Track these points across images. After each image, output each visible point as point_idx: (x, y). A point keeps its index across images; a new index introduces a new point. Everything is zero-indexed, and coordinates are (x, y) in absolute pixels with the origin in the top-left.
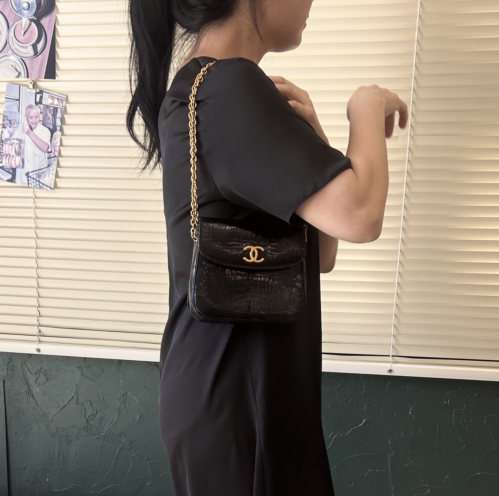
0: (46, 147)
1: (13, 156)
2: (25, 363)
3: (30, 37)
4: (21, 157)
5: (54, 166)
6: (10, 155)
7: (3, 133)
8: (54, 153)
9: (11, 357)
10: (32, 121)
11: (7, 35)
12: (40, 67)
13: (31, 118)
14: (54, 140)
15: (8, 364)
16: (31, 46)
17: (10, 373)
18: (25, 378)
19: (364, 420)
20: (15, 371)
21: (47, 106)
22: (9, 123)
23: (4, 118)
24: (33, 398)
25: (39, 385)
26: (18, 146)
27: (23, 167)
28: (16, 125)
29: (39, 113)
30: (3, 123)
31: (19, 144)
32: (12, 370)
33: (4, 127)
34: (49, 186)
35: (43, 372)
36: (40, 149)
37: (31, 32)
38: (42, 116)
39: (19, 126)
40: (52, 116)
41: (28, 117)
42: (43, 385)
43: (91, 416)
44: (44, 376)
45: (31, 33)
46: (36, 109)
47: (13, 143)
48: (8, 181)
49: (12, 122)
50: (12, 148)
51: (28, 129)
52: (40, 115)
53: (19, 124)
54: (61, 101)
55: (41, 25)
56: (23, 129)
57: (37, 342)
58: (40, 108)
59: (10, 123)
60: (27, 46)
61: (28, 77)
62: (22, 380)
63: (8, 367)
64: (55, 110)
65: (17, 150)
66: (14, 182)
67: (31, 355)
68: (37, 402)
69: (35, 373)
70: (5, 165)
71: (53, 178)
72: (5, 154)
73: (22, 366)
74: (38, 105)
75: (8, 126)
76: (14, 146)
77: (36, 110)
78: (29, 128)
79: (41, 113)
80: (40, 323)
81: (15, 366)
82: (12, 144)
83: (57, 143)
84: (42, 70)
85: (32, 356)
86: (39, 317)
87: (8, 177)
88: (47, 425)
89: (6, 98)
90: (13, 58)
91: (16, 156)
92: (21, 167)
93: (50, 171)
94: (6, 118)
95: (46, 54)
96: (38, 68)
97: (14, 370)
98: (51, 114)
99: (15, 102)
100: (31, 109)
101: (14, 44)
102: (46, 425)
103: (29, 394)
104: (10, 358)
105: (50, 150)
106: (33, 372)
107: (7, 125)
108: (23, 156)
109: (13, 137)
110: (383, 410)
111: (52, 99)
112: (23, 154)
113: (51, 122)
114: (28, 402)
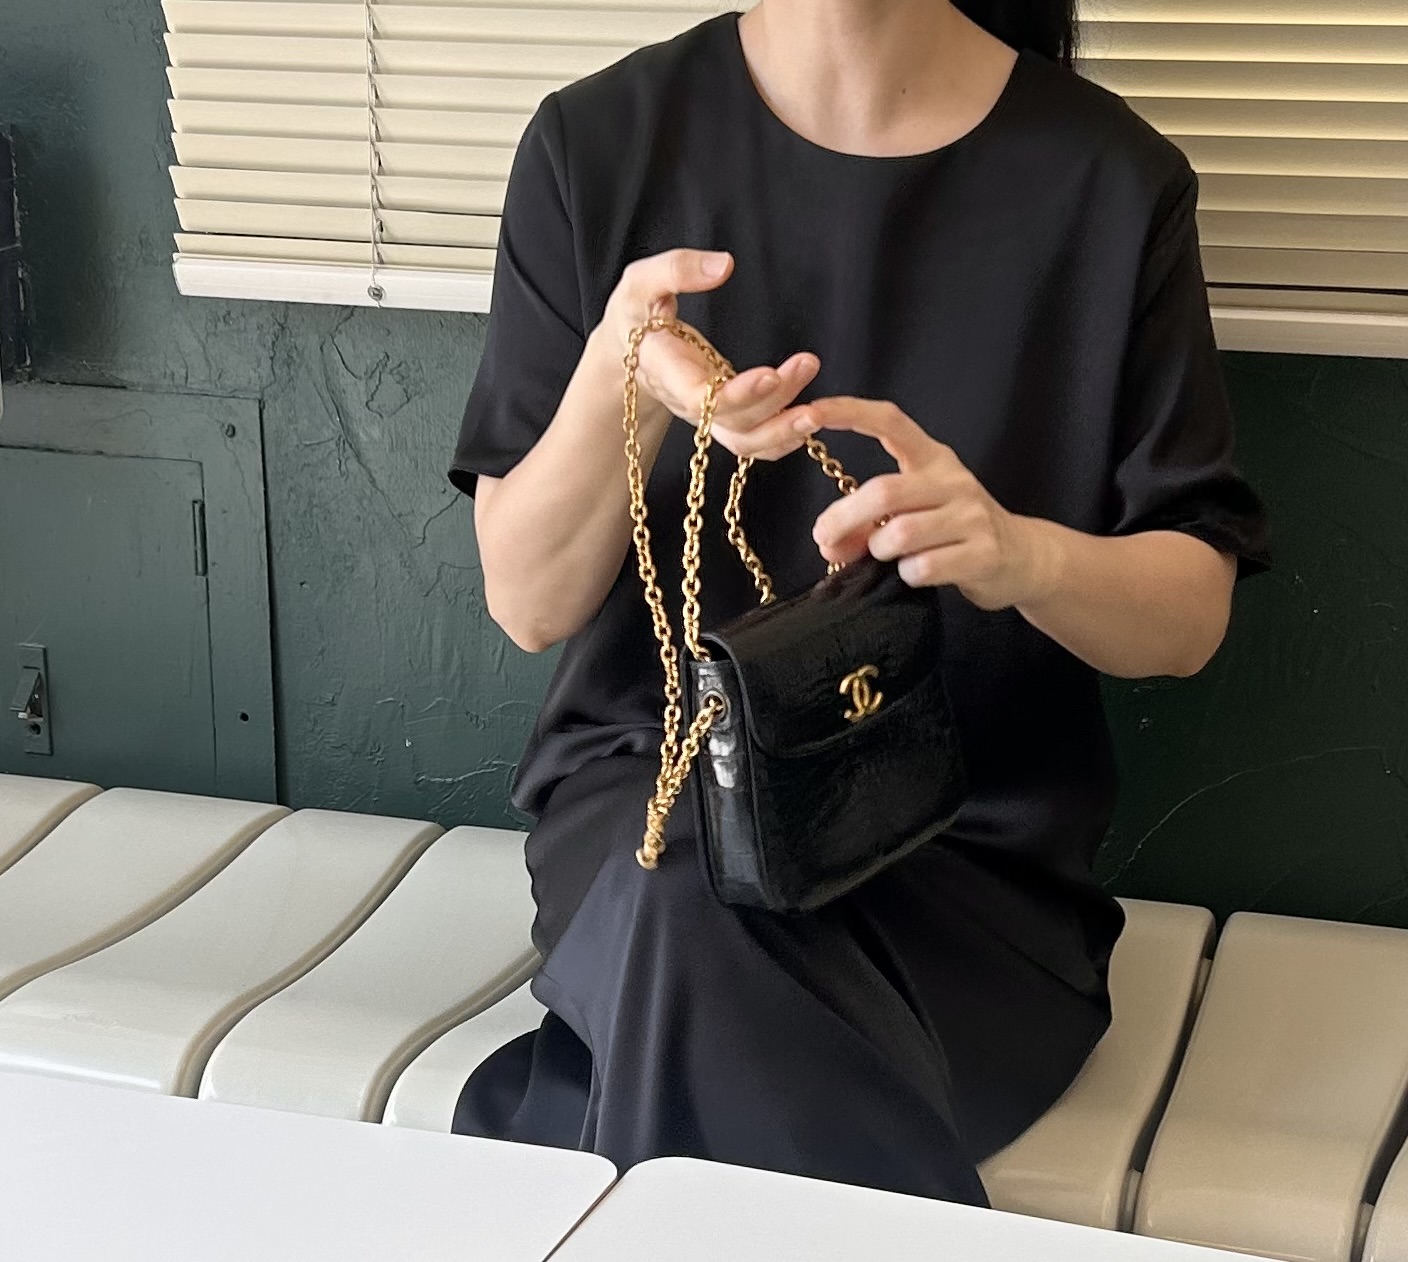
2: (333, 338)
9: (286, 318)
15: (273, 343)
17: (282, 373)
18: (334, 394)
20: (300, 366)
24: (360, 463)
25: (381, 416)
32: (288, 362)
35: (392, 370)
42: (394, 413)
44: (398, 382)
57: (371, 266)
62: (321, 397)
63: (275, 355)
67: (350, 311)
68: (371, 476)
69: (366, 374)
73: (321, 349)
80: (381, 199)
81: (300, 349)
85: (355, 314)
86: (377, 177)
88: (406, 556)
97: (295, 362)
102: (401, 555)
103: (347, 446)
104: (282, 321)
106: (360, 370)
114: (342, 475)
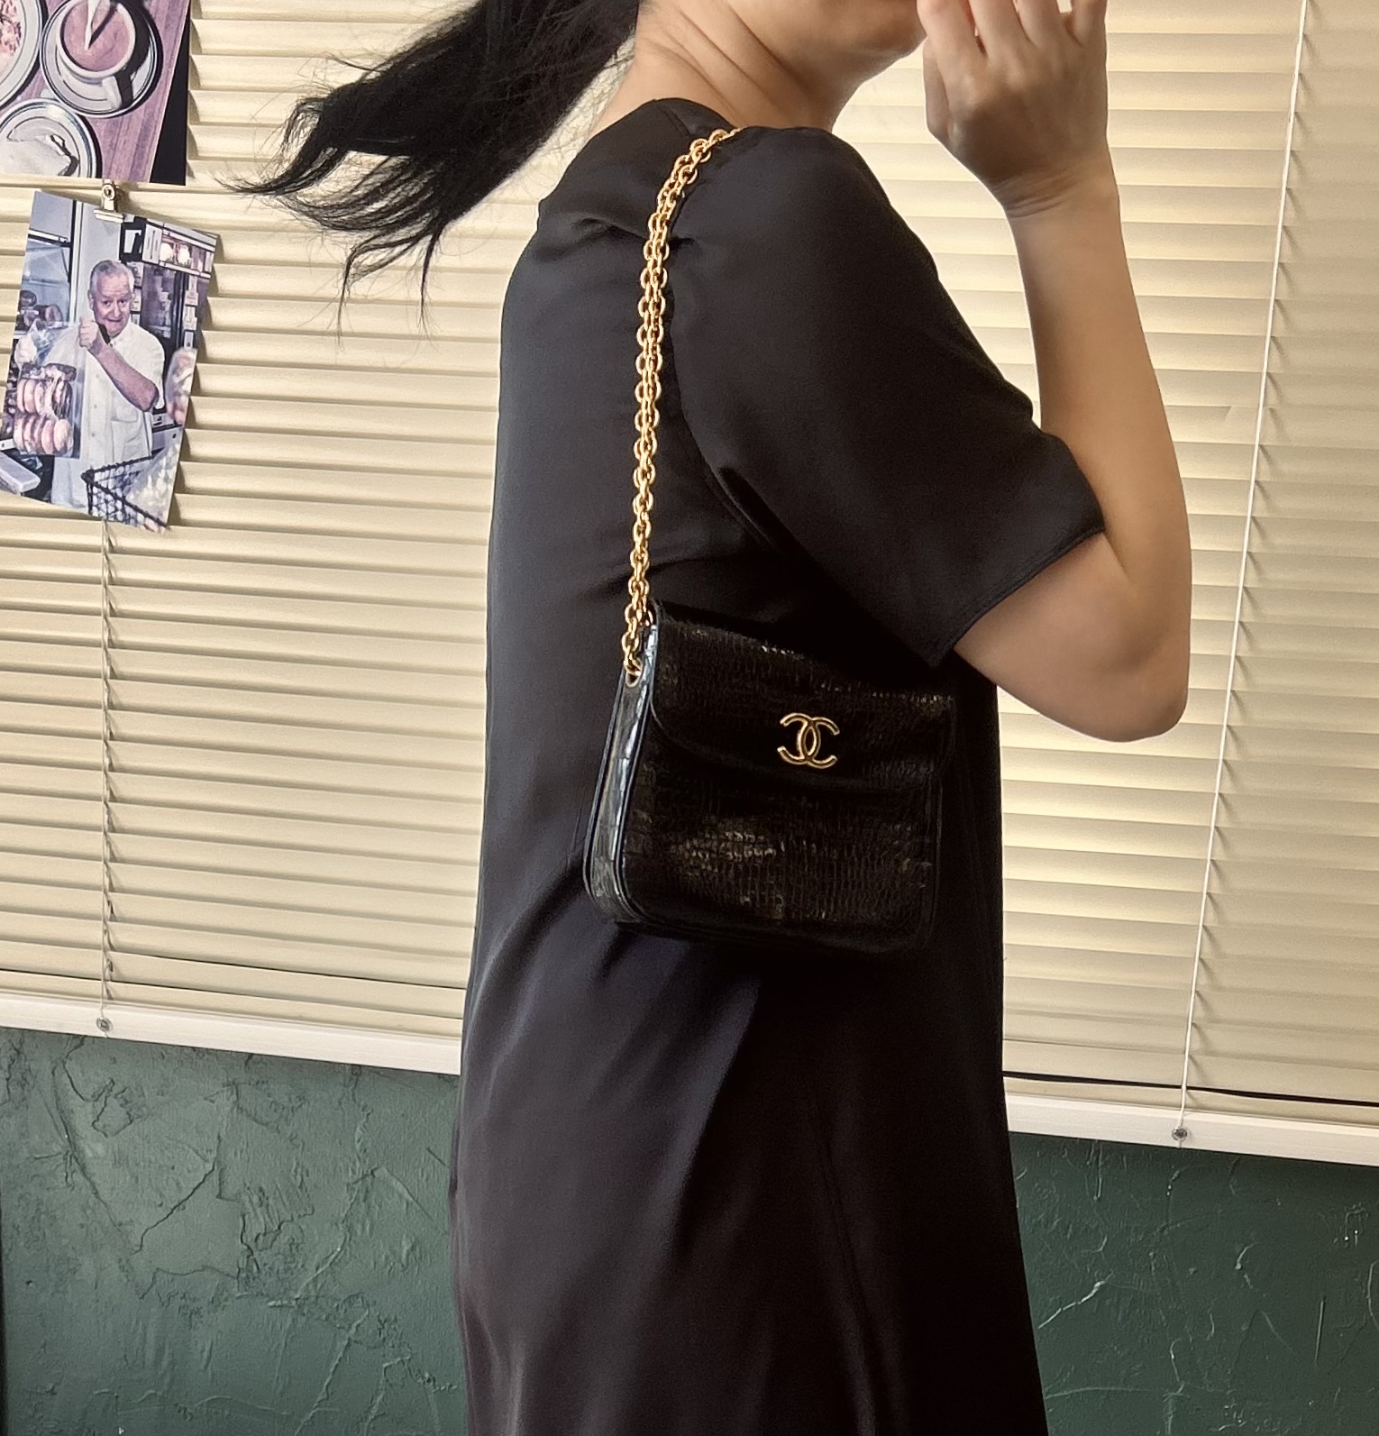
0: (149, 395)
1: (46, 419)
2: (64, 1063)
3: (111, 50)
4: (71, 423)
5: (170, 453)
6: (37, 414)
7: (17, 346)
8: (173, 416)
9: (21, 1043)
10: (110, 313)
11: (40, 40)
12: (138, 145)
13: (106, 303)
14: (174, 372)
15: (9, 1066)
16: (114, 78)
17: (16, 1091)
18: (63, 1112)
19: (1098, 1284)
20: (33, 1087)
21: (155, 267)
22: (36, 316)
23: (23, 299)
24: (85, 1175)
25: (106, 1135)
26: (62, 390)
27: (75, 454)
28: (57, 324)
29: (132, 287)
30: (18, 313)
31: (65, 382)
32: (23, 1084)
33: (22, 326)
34: (154, 514)
35: (116, 1095)
36: (130, 401)
37: (115, 34)
38: (139, 298)
39: (67, 327)
40: (169, 298)
41: (96, 296)
42: (118, 1133)
43: (261, 1237)
44: (121, 1106)
45: (112, 35)
46: (123, 276)
47: (46, 376)
48: (28, 494)
49: (48, 311)
50: (44, 393)
51: (94, 338)
52: (133, 295)
53: (68, 319)
54: (200, 253)
55: (146, 13)
56: (80, 335)
57: (100, 1000)
58: (135, 273)
59: (42, 315)
60: (102, 79)
61: (99, 175)
62: (51, 1115)
63: (10, 1077)
64: (181, 279)
65: (58, 401)
66: (45, 499)
67: (81, 1039)
68: (94, 1188)
69: (93, 1097)
70: (19, 445)
71: (167, 490)
72: (22, 409)
73: (53, 1073)
74: (128, 264)
75: (34, 326)
76: (50, 386)
77: (121, 280)
78: (98, 334)
79: (135, 287)
80: (112, 942)
81: (34, 1073)
82: (44, 381)
83: (182, 383)
84: (146, 156)
85: (86, 1043)
86: (109, 923)
87: (28, 483)
88: (124, 1262)
89: (30, 236)
90: (55, 112)
91: (57, 418)
92: (70, 453)
93: (159, 469)
94: (30, 301)
95: (158, 106)
96: (131, 148)
97: (28, 1083)
98: (166, 294)
99: (57, 250)
100: (108, 274)
101: (62, 72)
102: (120, 1260)
103: (73, 1160)
104: (18, 1047)
105: (159, 406)
106: (88, 1092)
107: (32, 320)
108: (75, 420)
109: (47, 360)
110: (1154, 1255)
111: (172, 245)
112: (78, 414)
113: (168, 316)
114: (68, 1185)
